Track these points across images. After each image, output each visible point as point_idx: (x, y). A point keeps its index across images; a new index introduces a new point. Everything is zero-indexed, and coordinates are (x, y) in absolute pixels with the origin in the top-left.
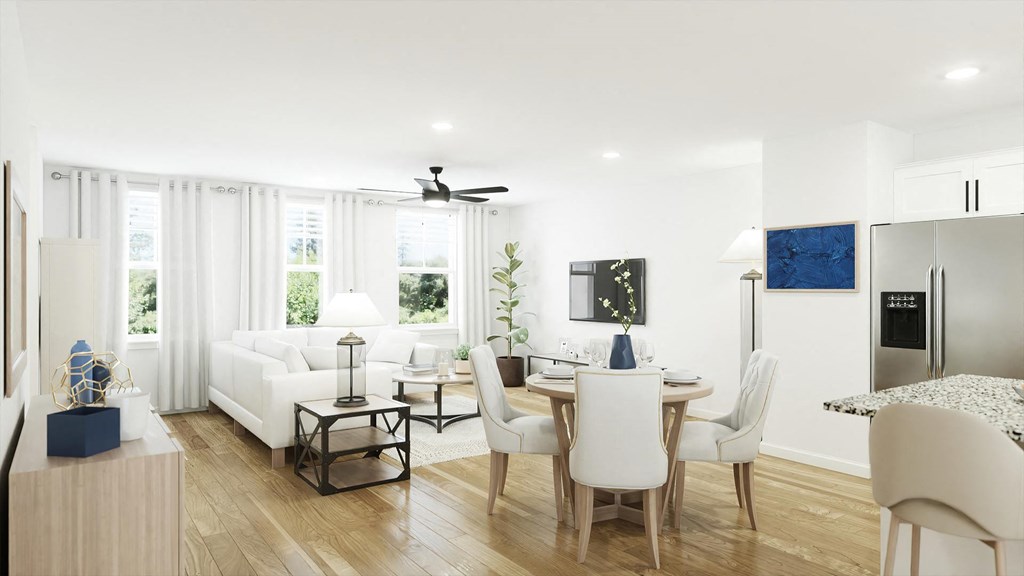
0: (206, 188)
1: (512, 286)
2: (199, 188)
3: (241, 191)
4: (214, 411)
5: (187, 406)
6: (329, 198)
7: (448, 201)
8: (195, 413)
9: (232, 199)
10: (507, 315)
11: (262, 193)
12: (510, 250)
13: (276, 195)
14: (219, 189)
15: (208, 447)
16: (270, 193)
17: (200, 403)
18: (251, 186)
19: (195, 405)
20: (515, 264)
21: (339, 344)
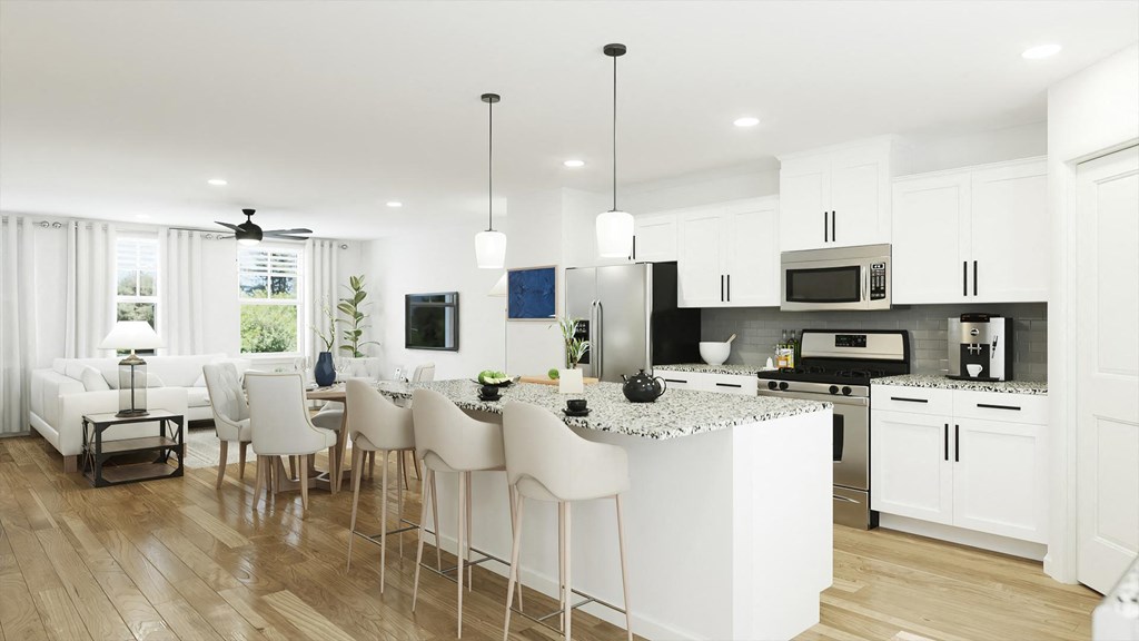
0: (28, 224)
1: (358, 316)
2: (20, 223)
3: (67, 226)
4: (35, 435)
5: (7, 431)
6: (163, 233)
7: (260, 239)
8: (17, 437)
9: (56, 232)
10: (351, 343)
11: (90, 227)
12: (355, 283)
13: (105, 229)
14: (43, 224)
15: (13, 461)
16: (98, 229)
17: (21, 428)
18: (77, 221)
19: (16, 429)
20: (360, 296)
21: (120, 364)
